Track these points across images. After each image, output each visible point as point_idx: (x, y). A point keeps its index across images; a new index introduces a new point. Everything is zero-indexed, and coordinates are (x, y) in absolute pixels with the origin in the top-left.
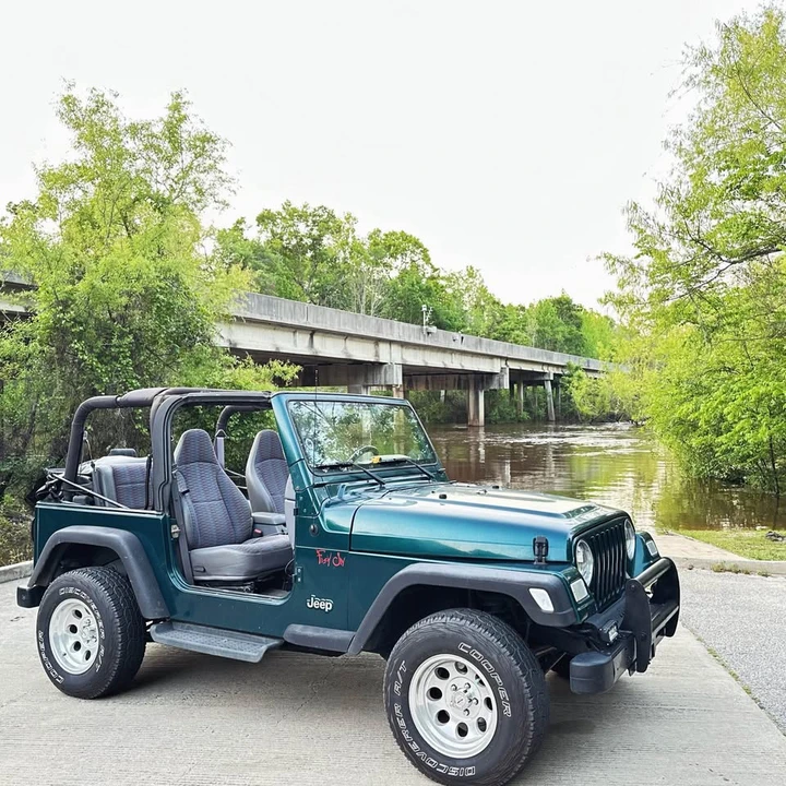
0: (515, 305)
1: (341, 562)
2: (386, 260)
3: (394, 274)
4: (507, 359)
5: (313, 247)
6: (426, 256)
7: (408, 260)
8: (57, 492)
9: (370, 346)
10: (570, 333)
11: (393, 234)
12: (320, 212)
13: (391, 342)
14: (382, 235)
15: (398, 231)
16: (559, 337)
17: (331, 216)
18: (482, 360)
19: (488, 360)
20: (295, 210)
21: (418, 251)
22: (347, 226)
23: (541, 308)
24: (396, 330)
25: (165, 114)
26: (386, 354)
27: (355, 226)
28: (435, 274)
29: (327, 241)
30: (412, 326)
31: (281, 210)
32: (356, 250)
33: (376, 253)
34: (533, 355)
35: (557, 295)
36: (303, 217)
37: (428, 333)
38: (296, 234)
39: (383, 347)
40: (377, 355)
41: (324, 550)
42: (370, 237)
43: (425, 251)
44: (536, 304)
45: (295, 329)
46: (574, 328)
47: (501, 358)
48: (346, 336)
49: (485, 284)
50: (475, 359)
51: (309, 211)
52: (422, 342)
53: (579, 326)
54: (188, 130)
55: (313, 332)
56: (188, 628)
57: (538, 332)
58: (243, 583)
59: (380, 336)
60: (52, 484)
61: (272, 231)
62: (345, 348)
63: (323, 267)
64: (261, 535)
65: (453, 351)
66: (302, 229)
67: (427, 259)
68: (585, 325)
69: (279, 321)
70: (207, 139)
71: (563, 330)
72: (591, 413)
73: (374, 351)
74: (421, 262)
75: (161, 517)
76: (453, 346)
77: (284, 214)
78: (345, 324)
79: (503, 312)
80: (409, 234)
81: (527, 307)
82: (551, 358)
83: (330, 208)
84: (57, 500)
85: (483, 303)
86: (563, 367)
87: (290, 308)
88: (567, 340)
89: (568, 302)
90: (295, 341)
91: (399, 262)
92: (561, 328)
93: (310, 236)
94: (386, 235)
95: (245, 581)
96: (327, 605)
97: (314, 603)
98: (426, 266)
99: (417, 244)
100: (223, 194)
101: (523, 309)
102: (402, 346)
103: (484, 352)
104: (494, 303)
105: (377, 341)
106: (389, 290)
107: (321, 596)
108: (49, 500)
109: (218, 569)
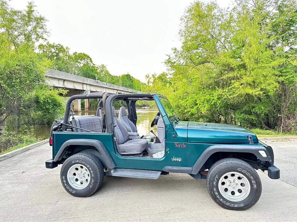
0: (115, 76)
1: (185, 146)
2: (79, 61)
3: (82, 65)
4: (117, 90)
5: (56, 56)
6: (91, 60)
7: (86, 61)
8: (61, 128)
9: (81, 85)
10: (130, 84)
11: (81, 53)
12: (59, 46)
13: (87, 84)
14: (77, 54)
15: (83, 53)
16: (128, 85)
17: (62, 47)
18: (111, 90)
19: (113, 90)
20: (51, 45)
21: (89, 59)
22: (67, 50)
23: (122, 77)
24: (88, 81)
25: (27, 9)
26: (85, 88)
27: (69, 51)
28: (94, 66)
29: (61, 54)
30: (93, 80)
31: (46, 44)
32: (70, 57)
33: (76, 59)
34: (123, 89)
35: (126, 74)
36: (53, 47)
37: (97, 82)
38: (51, 52)
39: (85, 86)
40: (83, 88)
41: (178, 143)
42: (74, 54)
43: (91, 59)
44: (121, 76)
45: (59, 79)
46: (131, 82)
47: (116, 90)
48: (74, 82)
49: (107, 70)
50: (109, 90)
51: (55, 45)
52: (95, 85)
53: (132, 82)
54: (36, 14)
55: (64, 80)
56: (123, 170)
57: (122, 83)
58: (139, 154)
59: (84, 82)
60: (59, 125)
61: (43, 51)
62: (74, 85)
63: (60, 62)
64: (131, 139)
65: (104, 87)
66: (53, 50)
67: (91, 61)
68: (134, 82)
69: (55, 77)
70: (42, 19)
71: (129, 83)
72: (139, 105)
73: (82, 87)
74: (89, 62)
75: (111, 135)
76: (104, 86)
77: (47, 46)
78: (74, 78)
79: (113, 77)
80: (86, 54)
81: (118, 77)
82: (128, 90)
83: (61, 45)
84: (61, 131)
85: (106, 75)
86: (131, 92)
87: (58, 73)
88: (129, 86)
89: (129, 75)
90: (59, 83)
91: (83, 62)
92: (128, 83)
93: (55, 52)
94: (79, 54)
95: (140, 154)
96: (179, 160)
97: (174, 159)
98: (91, 63)
99: (88, 57)
100: (45, 36)
101: (117, 77)
102: (90, 85)
103: (112, 88)
104: (110, 75)
105: (83, 84)
106: (80, 69)
107: (177, 157)
108: (58, 131)
109: (130, 150)
